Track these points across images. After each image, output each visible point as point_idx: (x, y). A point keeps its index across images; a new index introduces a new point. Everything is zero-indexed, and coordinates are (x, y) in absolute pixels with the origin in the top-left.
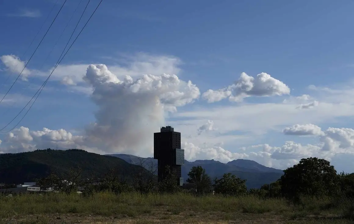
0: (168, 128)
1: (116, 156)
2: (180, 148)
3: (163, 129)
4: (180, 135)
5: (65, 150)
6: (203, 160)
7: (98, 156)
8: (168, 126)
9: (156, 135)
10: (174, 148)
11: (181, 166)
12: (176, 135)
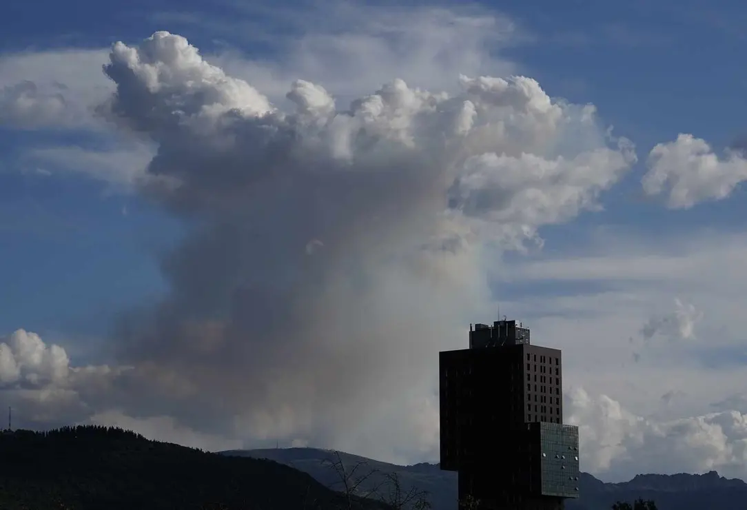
0: (503, 328)
1: (271, 458)
2: (559, 421)
3: (479, 333)
4: (558, 361)
5: (48, 429)
6: (669, 474)
7: (195, 454)
8: (505, 322)
9: (448, 360)
10: (533, 420)
11: (565, 502)
12: (543, 359)
